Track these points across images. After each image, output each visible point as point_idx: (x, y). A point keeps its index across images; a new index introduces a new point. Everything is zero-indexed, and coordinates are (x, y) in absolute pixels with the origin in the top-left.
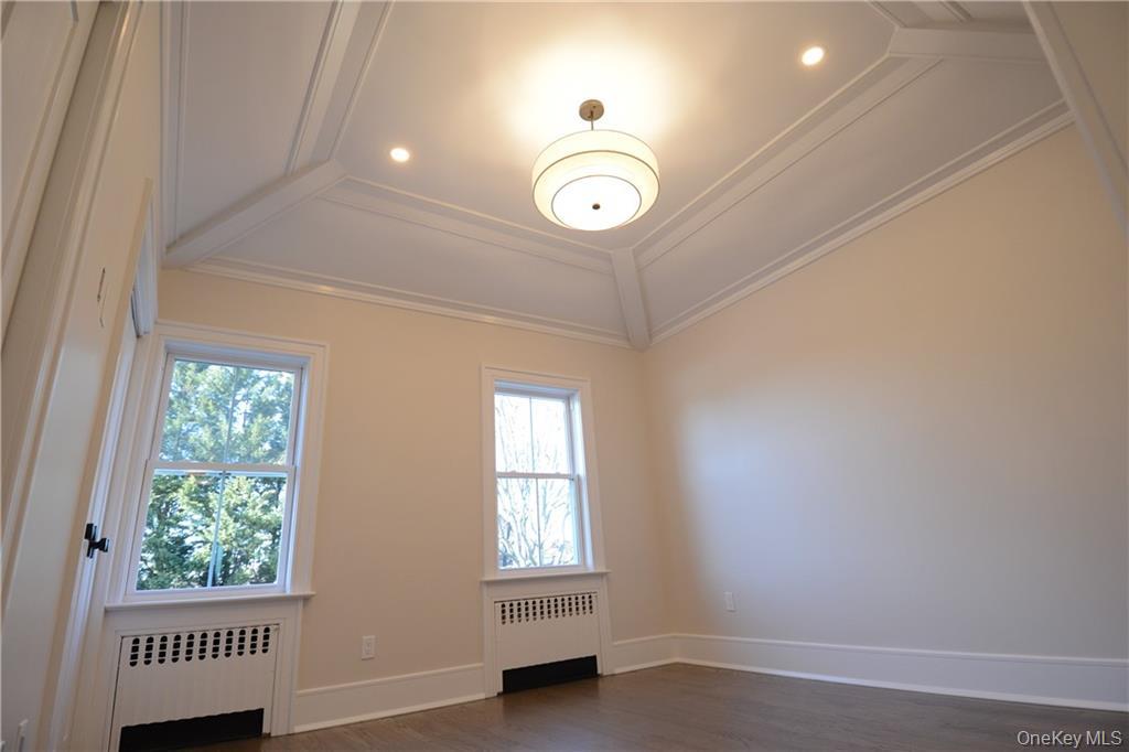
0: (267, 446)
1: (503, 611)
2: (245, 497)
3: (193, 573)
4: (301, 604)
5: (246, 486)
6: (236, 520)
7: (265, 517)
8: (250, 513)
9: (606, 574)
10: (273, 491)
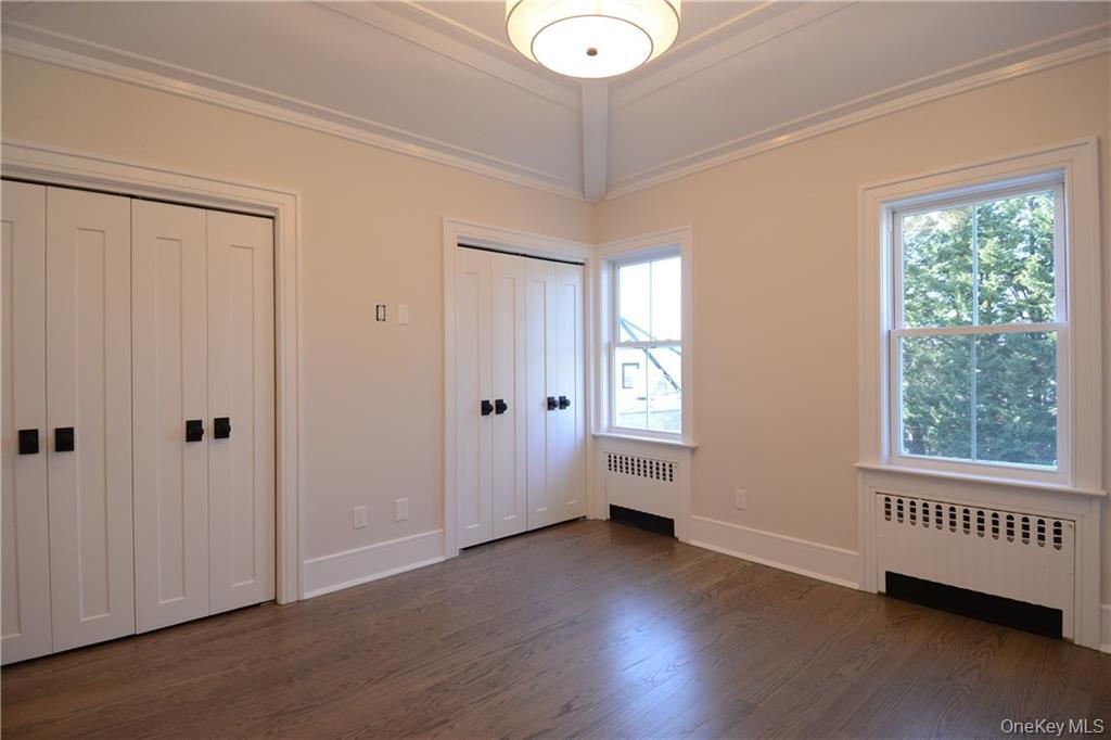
1: (888, 506)
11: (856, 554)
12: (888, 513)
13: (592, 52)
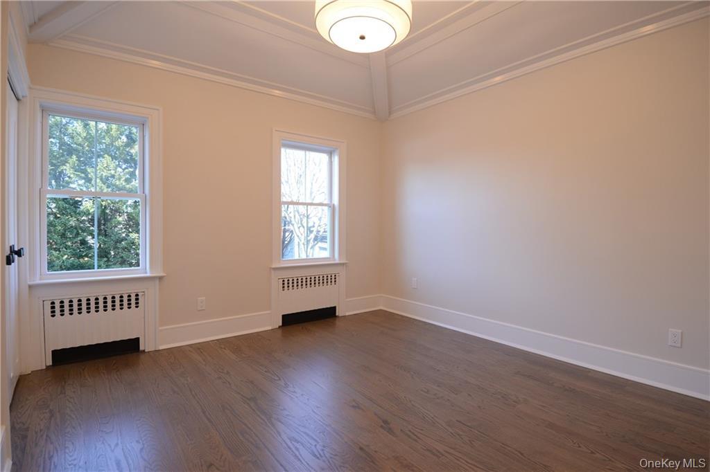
0: (124, 139)
1: (283, 284)
2: (113, 172)
3: (84, 218)
4: (157, 282)
5: (112, 166)
6: (108, 187)
7: (128, 186)
8: (118, 183)
9: (346, 263)
10: (132, 170)
11: (268, 312)
12: (283, 287)
13: (362, 38)
